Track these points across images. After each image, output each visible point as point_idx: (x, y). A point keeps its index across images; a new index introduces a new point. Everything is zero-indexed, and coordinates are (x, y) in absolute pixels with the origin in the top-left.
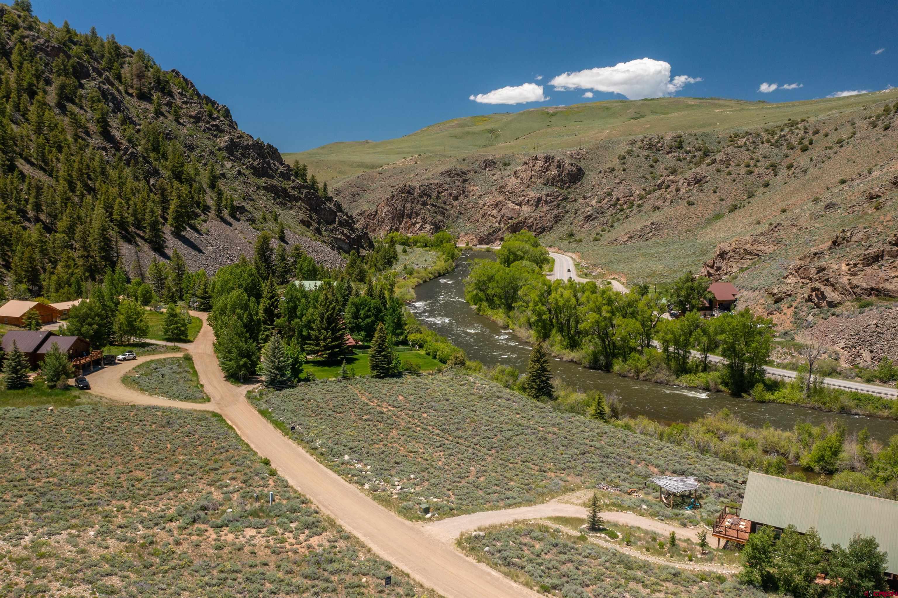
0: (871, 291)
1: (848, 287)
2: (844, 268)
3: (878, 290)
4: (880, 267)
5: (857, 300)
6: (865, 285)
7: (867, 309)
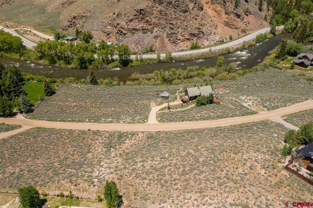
0: (134, 29)
1: (128, 29)
2: (125, 23)
3: (135, 29)
4: (133, 22)
5: (131, 32)
6: (131, 28)
7: (134, 34)
